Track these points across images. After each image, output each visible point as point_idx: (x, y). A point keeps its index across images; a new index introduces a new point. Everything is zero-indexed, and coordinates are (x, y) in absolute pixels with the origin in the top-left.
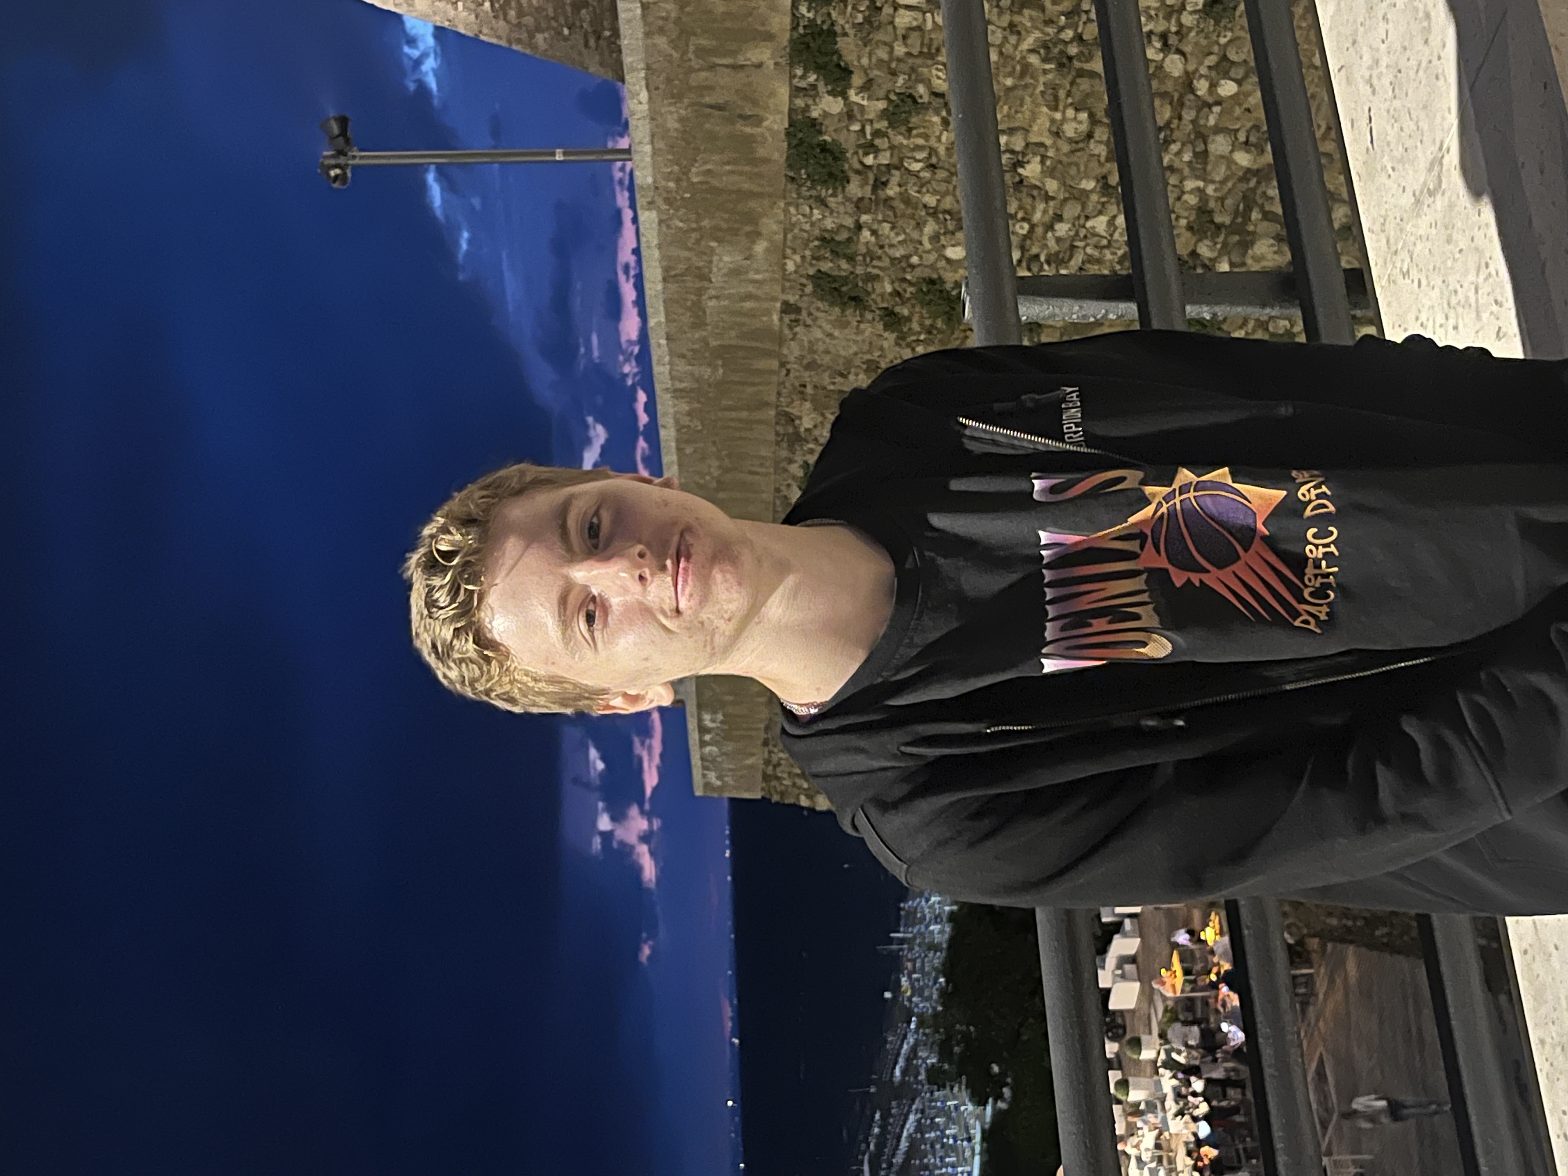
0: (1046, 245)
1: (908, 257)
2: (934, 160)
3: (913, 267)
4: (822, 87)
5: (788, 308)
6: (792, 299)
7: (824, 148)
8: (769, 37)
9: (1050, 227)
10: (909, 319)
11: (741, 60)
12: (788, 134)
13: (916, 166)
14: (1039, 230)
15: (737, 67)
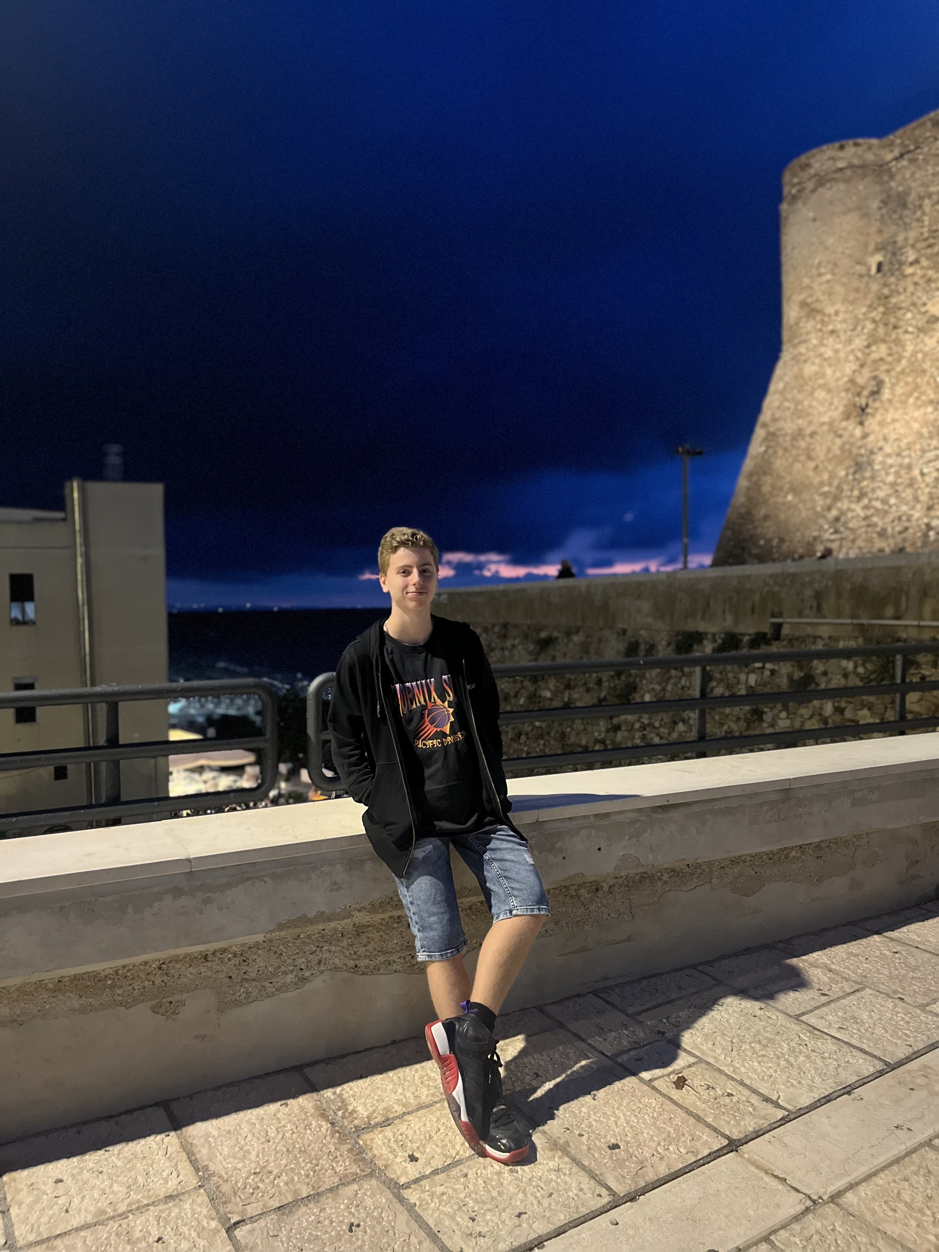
0: (649, 733)
1: (645, 678)
2: (686, 689)
3: (641, 681)
4: (715, 645)
5: (624, 631)
6: (629, 633)
7: (691, 646)
8: (736, 624)
9: (658, 735)
10: (619, 679)
11: (727, 613)
12: (697, 632)
13: (683, 682)
14: (656, 731)
15: (724, 612)
